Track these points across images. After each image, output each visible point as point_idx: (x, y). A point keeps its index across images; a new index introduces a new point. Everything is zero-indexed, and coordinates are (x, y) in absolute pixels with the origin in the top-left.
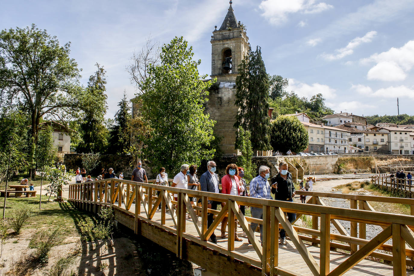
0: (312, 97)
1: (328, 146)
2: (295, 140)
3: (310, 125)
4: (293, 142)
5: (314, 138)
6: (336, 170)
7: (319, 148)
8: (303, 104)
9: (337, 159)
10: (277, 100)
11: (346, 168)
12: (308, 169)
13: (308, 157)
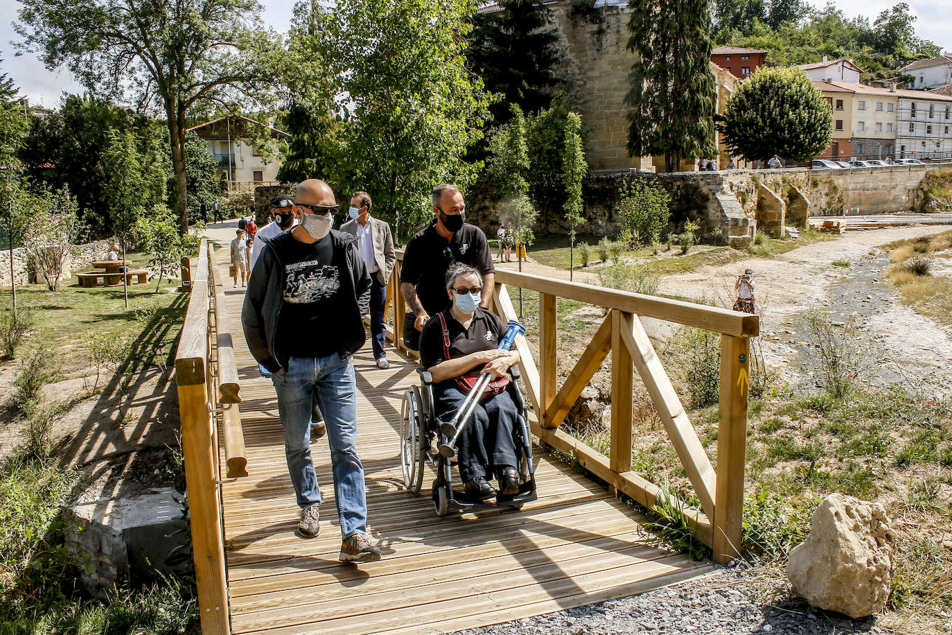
0: (879, 15)
1: (904, 142)
2: (795, 131)
3: (858, 91)
4: (787, 136)
5: (867, 125)
6: (918, 203)
7: (881, 148)
8: (854, 36)
9: (922, 175)
10: (782, 28)
11: (945, 197)
12: (840, 201)
13: (842, 172)
